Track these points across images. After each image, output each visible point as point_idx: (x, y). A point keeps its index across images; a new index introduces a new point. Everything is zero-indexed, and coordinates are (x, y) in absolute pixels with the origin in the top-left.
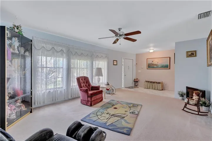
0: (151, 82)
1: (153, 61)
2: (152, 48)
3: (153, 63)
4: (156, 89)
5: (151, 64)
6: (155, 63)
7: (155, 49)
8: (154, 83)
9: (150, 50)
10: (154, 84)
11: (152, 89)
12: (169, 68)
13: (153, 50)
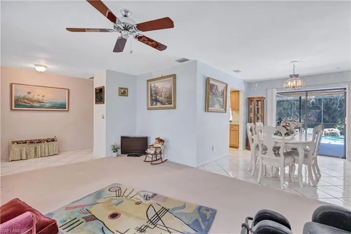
0: (31, 142)
1: (29, 93)
2: (43, 63)
3: (30, 96)
4: (47, 154)
5: (24, 98)
6: (36, 97)
7: (51, 67)
8: (40, 142)
9: (36, 65)
10: (39, 145)
11: (36, 156)
12: (67, 109)
13: (46, 67)
